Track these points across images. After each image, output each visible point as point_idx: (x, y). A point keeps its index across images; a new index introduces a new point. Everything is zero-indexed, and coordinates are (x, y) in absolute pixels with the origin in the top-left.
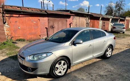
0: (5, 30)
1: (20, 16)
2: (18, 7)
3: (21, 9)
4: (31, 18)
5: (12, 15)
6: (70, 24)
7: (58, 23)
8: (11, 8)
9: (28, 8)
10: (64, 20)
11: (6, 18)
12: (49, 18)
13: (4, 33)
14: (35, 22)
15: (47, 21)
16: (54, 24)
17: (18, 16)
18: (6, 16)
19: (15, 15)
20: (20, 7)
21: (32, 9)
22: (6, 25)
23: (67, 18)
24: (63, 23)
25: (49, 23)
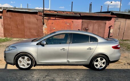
0: (44, 29)
1: (56, 18)
2: (55, 11)
3: (57, 13)
4: (65, 20)
5: (49, 18)
6: (110, 27)
7: (94, 25)
8: (50, 12)
9: (63, 12)
10: (101, 22)
11: (45, 20)
12: (84, 20)
13: (43, 31)
14: (68, 24)
15: (81, 23)
16: (88, 26)
17: (54, 18)
18: (45, 19)
19: (52, 18)
20: (57, 11)
21: (67, 13)
22: (45, 26)
23: (107, 20)
24: (99, 26)
25: (82, 25)
